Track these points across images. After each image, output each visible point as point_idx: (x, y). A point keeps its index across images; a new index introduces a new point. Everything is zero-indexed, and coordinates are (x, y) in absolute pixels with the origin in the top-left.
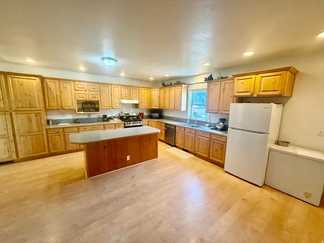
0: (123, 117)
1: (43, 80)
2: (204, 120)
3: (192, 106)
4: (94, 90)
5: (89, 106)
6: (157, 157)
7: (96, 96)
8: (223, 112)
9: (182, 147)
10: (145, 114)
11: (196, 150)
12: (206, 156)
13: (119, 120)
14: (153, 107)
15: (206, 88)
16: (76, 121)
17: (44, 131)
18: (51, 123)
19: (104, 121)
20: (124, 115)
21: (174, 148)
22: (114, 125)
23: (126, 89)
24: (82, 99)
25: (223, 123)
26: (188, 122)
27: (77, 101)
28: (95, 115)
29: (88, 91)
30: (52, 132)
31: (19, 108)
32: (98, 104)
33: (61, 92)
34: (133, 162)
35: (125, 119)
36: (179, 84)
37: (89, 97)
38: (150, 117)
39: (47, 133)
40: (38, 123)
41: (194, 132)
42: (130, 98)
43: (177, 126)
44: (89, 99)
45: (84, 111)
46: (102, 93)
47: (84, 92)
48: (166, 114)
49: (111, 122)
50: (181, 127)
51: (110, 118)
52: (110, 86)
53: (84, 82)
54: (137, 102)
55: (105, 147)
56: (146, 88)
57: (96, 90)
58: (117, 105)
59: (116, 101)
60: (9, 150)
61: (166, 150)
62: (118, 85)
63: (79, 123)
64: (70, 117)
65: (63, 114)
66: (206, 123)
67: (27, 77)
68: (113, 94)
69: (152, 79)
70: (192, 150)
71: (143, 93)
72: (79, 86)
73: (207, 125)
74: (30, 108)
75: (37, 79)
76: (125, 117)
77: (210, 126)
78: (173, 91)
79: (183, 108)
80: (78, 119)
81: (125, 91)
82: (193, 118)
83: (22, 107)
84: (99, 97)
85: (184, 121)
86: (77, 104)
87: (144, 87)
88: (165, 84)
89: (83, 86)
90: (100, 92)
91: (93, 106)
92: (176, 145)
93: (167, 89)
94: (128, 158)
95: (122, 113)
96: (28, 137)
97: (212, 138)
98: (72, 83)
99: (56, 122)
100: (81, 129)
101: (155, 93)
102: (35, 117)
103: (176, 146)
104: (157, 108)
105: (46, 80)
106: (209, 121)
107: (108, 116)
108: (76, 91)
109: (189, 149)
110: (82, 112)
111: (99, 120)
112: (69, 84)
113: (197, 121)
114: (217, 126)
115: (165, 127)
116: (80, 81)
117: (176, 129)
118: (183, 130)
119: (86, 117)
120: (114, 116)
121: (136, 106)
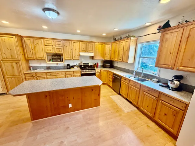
0: (81, 66)
1: (22, 38)
2: (152, 74)
3: (140, 58)
4: (58, 45)
5: (56, 57)
6: (99, 106)
7: (60, 50)
8: (181, 68)
9: (126, 97)
10: (100, 64)
11: (139, 104)
12: (151, 115)
13: (79, 68)
14: (105, 59)
15: (159, 38)
16: (48, 68)
17: (23, 74)
18: (32, 69)
19: (68, 68)
20: (83, 64)
21: (119, 96)
22: (73, 72)
23: (84, 45)
24: (50, 52)
25: (179, 81)
26: (134, 74)
27: (47, 53)
28: (61, 64)
29: (54, 46)
30: (28, 76)
31: (5, 58)
32: (62, 56)
33: (35, 47)
34: (75, 109)
35: (83, 67)
36: (128, 37)
37: (55, 50)
38: (103, 66)
39: (25, 76)
40: (18, 69)
41: (139, 86)
42: (87, 51)
43: (123, 77)
44: (55, 52)
45: (53, 61)
46: (65, 47)
47: (52, 47)
48: (116, 65)
49: (72, 69)
50: (126, 79)
51: (73, 67)
52: (70, 42)
53: (51, 39)
54: (92, 54)
55: (46, 96)
56: (101, 43)
57: (60, 45)
58: (77, 57)
59: (76, 53)
60: (2, 86)
61: (111, 97)
62: (77, 41)
63: (50, 69)
64: (44, 65)
65: (39, 63)
66: (154, 77)
67: (7, 36)
68: (73, 48)
69: (104, 34)
70: (135, 103)
71: (98, 47)
72: (48, 42)
73: (155, 79)
74: (12, 58)
75: (14, 37)
76: (83, 66)
77: (158, 82)
78: (122, 44)
79: (131, 60)
80: (49, 67)
81: (83, 46)
82: (140, 71)
83: (7, 58)
84: (62, 51)
85: (131, 72)
86: (48, 56)
87: (98, 43)
88: (116, 38)
89: (50, 42)
90: (63, 46)
91: (59, 57)
92: (121, 93)
93: (117, 43)
94: (70, 106)
95: (81, 63)
96: (12, 78)
97: (161, 98)
98: (42, 39)
99: (35, 68)
100: (49, 74)
101: (108, 47)
102: (16, 65)
103: (120, 95)
104: (109, 59)
105: (24, 38)
106: (157, 75)
107: (71, 65)
108: (45, 46)
109: (132, 101)
110: (51, 62)
111: (64, 67)
112: (40, 41)
113: (144, 74)
114: (169, 84)
115: (113, 76)
116: (48, 38)
117: (122, 79)
118: (128, 82)
119: (55, 65)
120: (75, 65)
121: (92, 57)
